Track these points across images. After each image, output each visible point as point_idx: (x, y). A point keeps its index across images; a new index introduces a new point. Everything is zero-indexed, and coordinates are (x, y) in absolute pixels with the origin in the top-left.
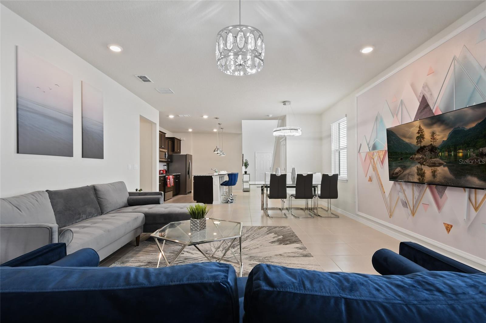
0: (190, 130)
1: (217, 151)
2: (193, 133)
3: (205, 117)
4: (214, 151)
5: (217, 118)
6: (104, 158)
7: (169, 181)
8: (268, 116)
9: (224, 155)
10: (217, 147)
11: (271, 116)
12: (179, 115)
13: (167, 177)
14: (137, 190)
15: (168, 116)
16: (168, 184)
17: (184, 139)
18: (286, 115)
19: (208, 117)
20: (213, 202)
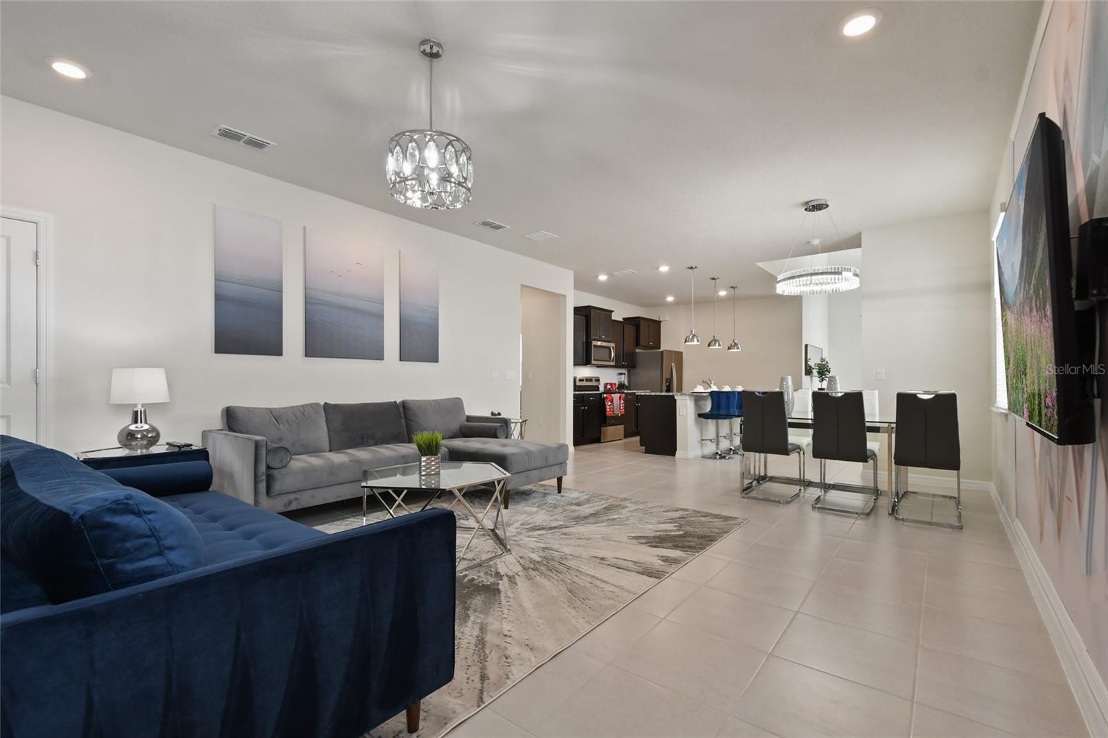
0: (670, 299)
1: (692, 340)
2: (676, 304)
3: (664, 269)
4: (685, 342)
5: (691, 268)
6: (440, 361)
7: (610, 403)
8: (809, 243)
9: (738, 348)
10: (692, 331)
11: (816, 242)
12: (614, 273)
13: (605, 395)
14: (492, 414)
15: (597, 277)
16: (608, 410)
17: (667, 318)
18: (861, 233)
19: (670, 270)
20: (677, 452)
